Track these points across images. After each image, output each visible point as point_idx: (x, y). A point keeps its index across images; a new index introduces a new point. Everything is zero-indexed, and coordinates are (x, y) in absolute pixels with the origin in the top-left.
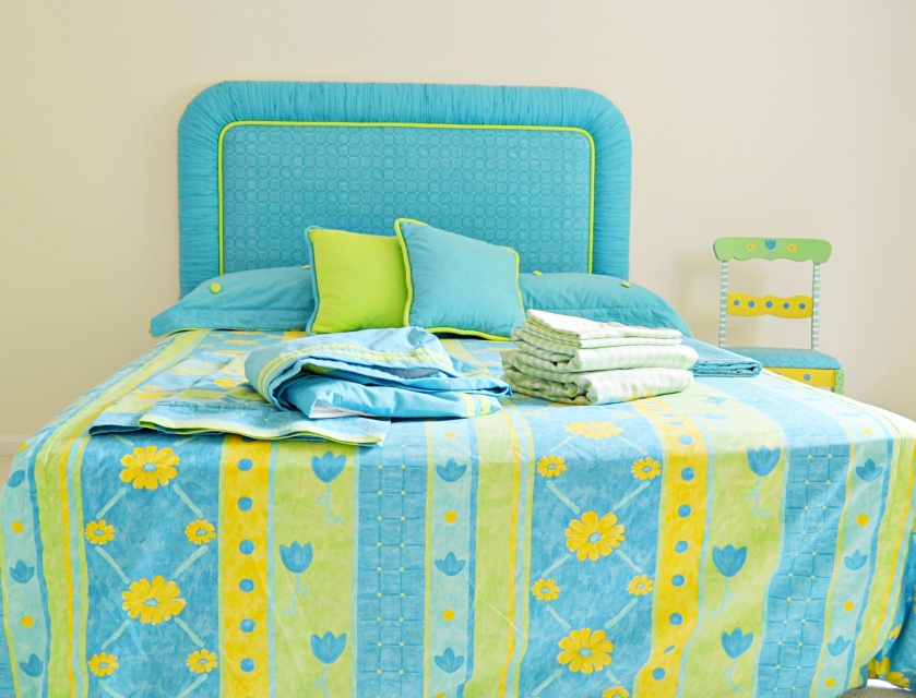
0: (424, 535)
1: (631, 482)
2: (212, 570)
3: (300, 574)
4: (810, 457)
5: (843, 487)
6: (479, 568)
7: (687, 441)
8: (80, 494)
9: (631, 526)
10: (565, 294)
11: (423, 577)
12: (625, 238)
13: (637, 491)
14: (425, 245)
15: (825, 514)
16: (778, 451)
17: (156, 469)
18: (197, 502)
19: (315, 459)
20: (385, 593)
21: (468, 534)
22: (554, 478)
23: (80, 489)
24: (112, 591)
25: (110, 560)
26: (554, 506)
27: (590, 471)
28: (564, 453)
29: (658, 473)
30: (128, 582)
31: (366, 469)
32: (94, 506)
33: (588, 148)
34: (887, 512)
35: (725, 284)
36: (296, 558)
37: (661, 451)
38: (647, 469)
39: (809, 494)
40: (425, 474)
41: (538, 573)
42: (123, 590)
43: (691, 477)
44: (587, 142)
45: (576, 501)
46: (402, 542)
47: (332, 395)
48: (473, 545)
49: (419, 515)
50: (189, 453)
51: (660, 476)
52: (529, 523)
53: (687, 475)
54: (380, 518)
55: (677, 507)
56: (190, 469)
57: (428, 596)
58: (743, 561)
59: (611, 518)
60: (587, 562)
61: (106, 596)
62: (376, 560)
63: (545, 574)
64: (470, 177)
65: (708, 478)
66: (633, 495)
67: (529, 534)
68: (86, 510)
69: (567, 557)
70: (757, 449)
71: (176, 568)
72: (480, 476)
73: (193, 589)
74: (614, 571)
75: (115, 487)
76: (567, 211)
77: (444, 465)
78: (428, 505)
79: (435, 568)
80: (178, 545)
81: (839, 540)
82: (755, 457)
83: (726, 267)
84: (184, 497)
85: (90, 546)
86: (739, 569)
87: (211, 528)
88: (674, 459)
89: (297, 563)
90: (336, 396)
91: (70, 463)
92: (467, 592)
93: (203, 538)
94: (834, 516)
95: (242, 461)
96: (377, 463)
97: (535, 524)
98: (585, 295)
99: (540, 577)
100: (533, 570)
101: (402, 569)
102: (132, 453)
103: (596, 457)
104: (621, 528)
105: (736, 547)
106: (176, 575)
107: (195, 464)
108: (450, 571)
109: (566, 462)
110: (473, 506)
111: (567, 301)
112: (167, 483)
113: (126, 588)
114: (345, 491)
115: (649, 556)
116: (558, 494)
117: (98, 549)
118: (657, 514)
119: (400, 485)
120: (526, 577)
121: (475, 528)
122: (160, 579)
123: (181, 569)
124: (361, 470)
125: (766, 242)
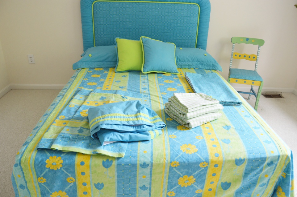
0: (136, 181)
1: (199, 168)
2: (75, 189)
3: (101, 190)
4: (254, 161)
5: (263, 168)
6: (153, 189)
7: (217, 156)
8: (35, 171)
9: (198, 179)
10: (188, 57)
11: (136, 191)
12: (206, 36)
13: (200, 170)
14: (148, 46)
15: (256, 175)
16: (244, 159)
17: (56, 165)
18: (69, 173)
19: (103, 162)
20: (125, 194)
21: (149, 181)
22: (175, 167)
23: (34, 169)
24: (47, 195)
25: (46, 187)
26: (175, 174)
27: (187, 165)
28: (179, 160)
29: (207, 166)
30: (51, 193)
31: (119, 165)
32: (39, 174)
33: (198, 9)
34: (274, 173)
35: (233, 50)
36: (99, 186)
37: (209, 159)
38: (204, 165)
39: (252, 170)
40: (137, 166)
41: (169, 190)
42: (50, 195)
43: (217, 166)
44: (198, 7)
45: (182, 173)
46: (130, 182)
47: (109, 139)
48: (150, 183)
49: (135, 176)
50: (66, 159)
51: (208, 166)
52: (167, 178)
53: (216, 166)
54: (123, 177)
55: (212, 174)
56: (66, 164)
57: (137, 195)
58: (229, 187)
59: (192, 177)
60: (184, 187)
61: (46, 196)
62: (122, 187)
63: (171, 190)
64: (163, 18)
65: (222, 167)
66: (199, 171)
67: (167, 181)
68: (37, 174)
69: (178, 186)
70: (238, 159)
71: (65, 189)
72: (153, 167)
73: (70, 193)
74: (191, 189)
75: (45, 169)
76: (191, 28)
77: (142, 164)
78: (137, 174)
79: (139, 188)
80: (65, 183)
81: (258, 180)
82: (237, 161)
83: (234, 45)
84: (65, 171)
85: (39, 184)
86: (228, 188)
87: (74, 179)
88: (212, 162)
89: (100, 187)
90: (111, 139)
91: (31, 162)
92: (148, 194)
93: (72, 181)
94: (258, 175)
95: (81, 162)
96: (122, 163)
97: (169, 178)
98: (194, 58)
99: (170, 191)
100: (168, 189)
101: (130, 189)
102: (49, 159)
103: (188, 162)
104: (195, 179)
105: (228, 182)
106: (65, 190)
107: (67, 163)
108: (144, 189)
109: (179, 163)
110: (151, 174)
111: (188, 60)
112: (59, 168)
113: (51, 194)
114: (113, 171)
115: (202, 185)
116: (177, 171)
117: (42, 184)
118: (206, 175)
119: (129, 169)
120: (166, 191)
121: (151, 179)
122: (61, 191)
123: (66, 189)
124: (117, 166)
125: (246, 39)
